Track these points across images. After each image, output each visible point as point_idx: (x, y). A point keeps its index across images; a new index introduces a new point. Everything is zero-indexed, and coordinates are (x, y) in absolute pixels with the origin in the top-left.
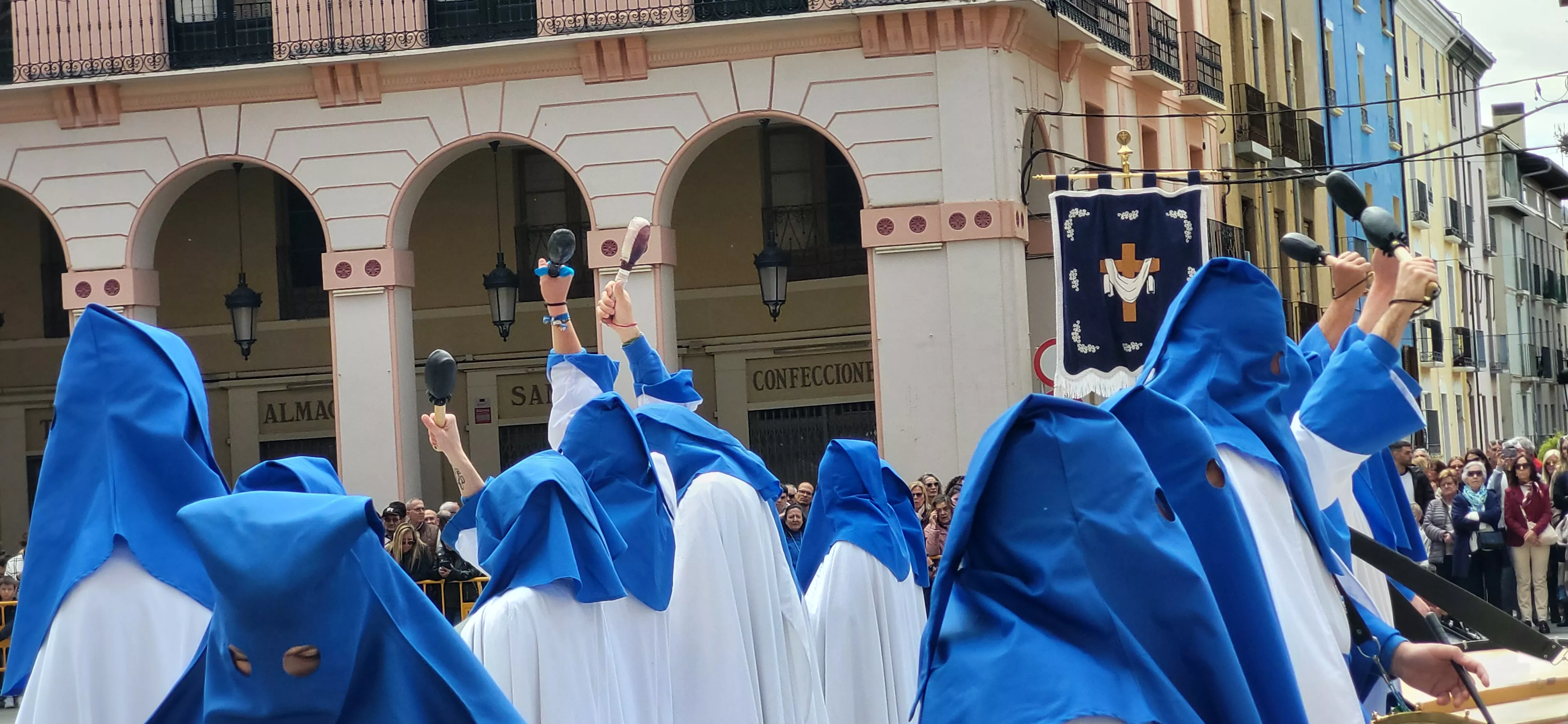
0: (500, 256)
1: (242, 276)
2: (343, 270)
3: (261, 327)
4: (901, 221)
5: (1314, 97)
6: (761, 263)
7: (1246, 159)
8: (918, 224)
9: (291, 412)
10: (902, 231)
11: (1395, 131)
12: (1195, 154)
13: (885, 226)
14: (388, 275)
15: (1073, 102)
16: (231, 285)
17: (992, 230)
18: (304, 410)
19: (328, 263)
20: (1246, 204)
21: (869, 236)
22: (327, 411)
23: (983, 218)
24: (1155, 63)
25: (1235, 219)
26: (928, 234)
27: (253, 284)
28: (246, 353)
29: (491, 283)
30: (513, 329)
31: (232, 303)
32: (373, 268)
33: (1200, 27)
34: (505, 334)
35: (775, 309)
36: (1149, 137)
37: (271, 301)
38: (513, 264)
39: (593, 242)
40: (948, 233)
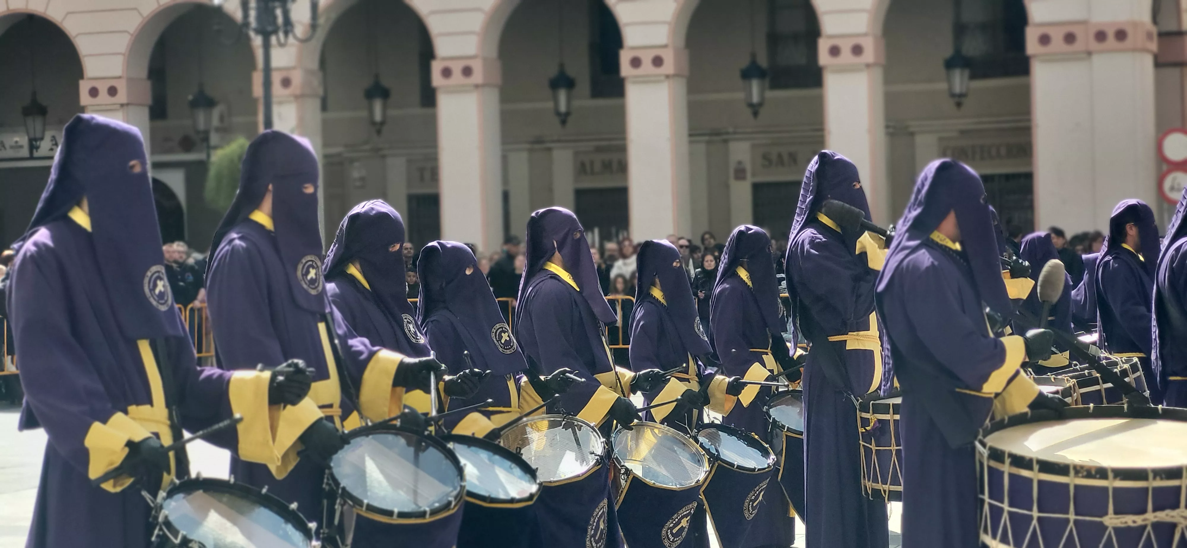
0: (753, 56)
1: (562, 66)
2: (636, 62)
3: (576, 103)
4: (1057, 36)
6: (950, 64)
8: (1070, 38)
9: (598, 167)
10: (1057, 43)
13: (1045, 40)
14: (669, 67)
16: (553, 72)
17: (1128, 43)
18: (607, 166)
19: (625, 57)
21: (1032, 46)
22: (623, 168)
23: (1121, 35)
26: (1078, 45)
27: (571, 72)
28: (564, 122)
29: (747, 74)
30: (763, 111)
31: (553, 84)
32: (658, 61)
34: (755, 114)
35: (959, 100)
37: (584, 85)
38: (763, 61)
39: (823, 46)
40: (1094, 45)
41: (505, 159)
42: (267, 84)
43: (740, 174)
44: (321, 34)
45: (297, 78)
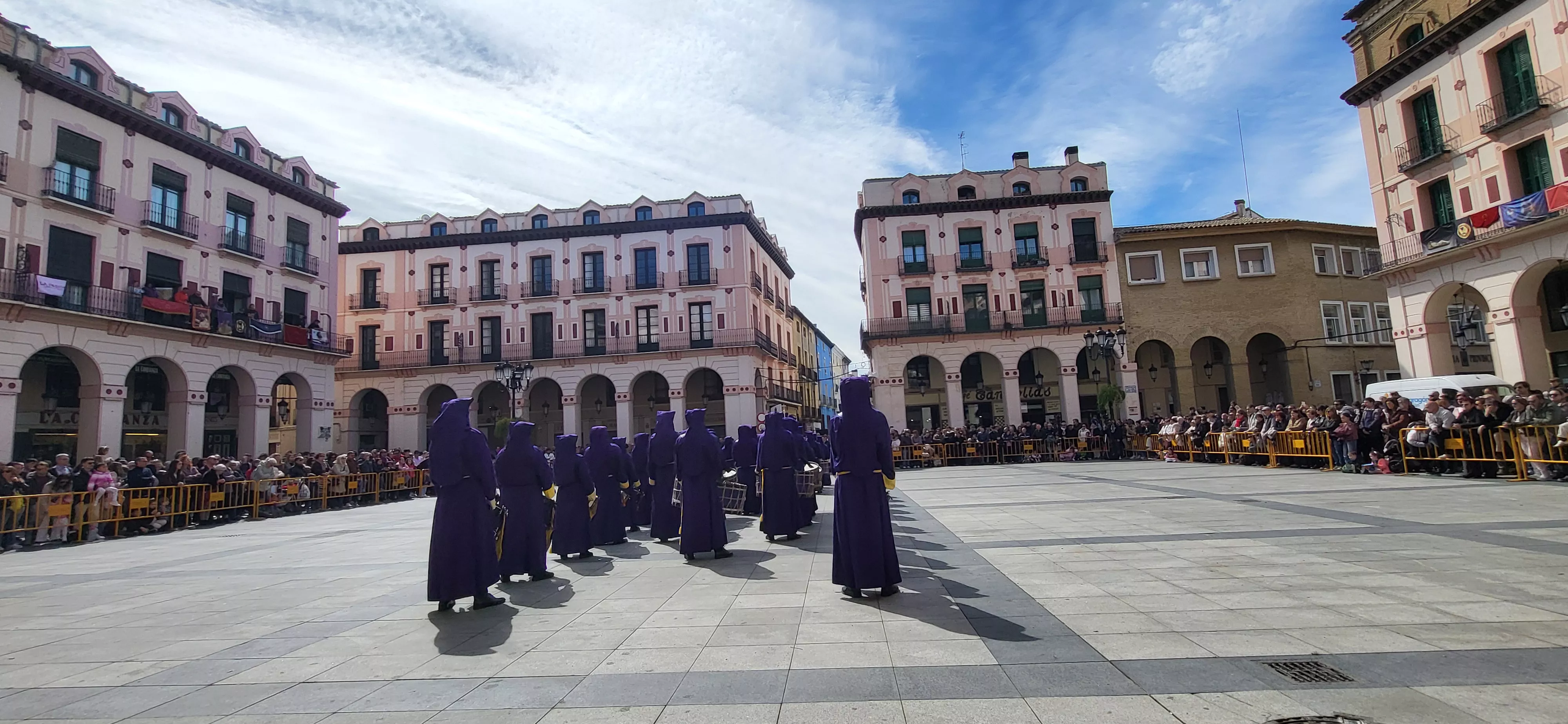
1: (598, 398)
2: (619, 397)
3: (601, 407)
4: (731, 389)
5: (815, 366)
6: (703, 397)
7: (801, 379)
8: (734, 390)
10: (731, 391)
11: (832, 374)
12: (791, 377)
13: (728, 390)
14: (628, 398)
15: (766, 366)
16: (596, 399)
17: (749, 391)
20: (801, 387)
21: (725, 392)
23: (747, 389)
24: (783, 360)
25: (799, 390)
26: (736, 391)
27: (602, 399)
29: (649, 400)
31: (596, 403)
32: (625, 396)
33: (792, 353)
36: (781, 373)
37: (604, 403)
38: (654, 397)
39: (670, 392)
40: (740, 391)
41: (582, 423)
42: (513, 403)
43: (647, 427)
44: (530, 389)
45: (522, 402)
